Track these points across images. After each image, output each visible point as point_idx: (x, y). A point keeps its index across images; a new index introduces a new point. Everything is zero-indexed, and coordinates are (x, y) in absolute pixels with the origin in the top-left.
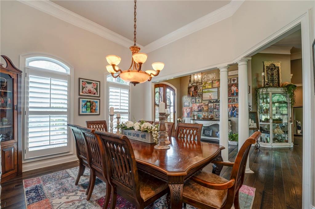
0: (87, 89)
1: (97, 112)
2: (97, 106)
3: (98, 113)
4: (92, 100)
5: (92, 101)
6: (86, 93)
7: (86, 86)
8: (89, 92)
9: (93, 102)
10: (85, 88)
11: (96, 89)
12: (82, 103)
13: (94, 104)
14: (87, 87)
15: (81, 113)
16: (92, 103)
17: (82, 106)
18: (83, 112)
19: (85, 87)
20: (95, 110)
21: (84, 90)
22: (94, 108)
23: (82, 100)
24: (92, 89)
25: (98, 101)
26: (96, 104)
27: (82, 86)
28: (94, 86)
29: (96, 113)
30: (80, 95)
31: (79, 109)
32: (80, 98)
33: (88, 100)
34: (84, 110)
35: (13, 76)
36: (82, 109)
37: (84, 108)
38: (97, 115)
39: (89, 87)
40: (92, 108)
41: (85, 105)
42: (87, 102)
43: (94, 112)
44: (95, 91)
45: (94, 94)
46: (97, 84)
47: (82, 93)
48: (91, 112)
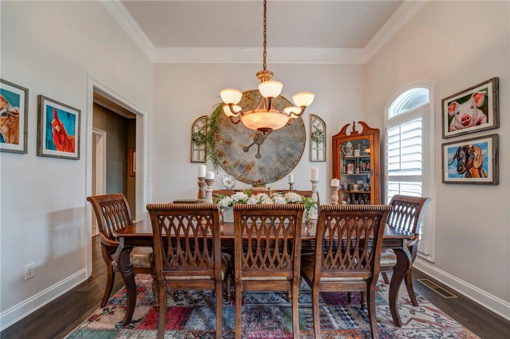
0: (460, 117)
1: (486, 177)
2: (487, 159)
3: (490, 179)
4: (471, 144)
5: (471, 146)
6: (458, 129)
7: (456, 111)
8: (463, 124)
9: (473, 147)
10: (454, 119)
11: (484, 109)
12: (448, 156)
13: (476, 154)
14: (458, 114)
15: (447, 179)
16: (469, 153)
17: (449, 161)
18: (451, 176)
20: (480, 168)
21: (453, 122)
22: (476, 165)
23: (448, 149)
24: (471, 113)
25: (490, 141)
26: (484, 152)
28: (476, 101)
29: (483, 180)
30: (444, 137)
31: (443, 168)
32: (443, 145)
33: (462, 145)
34: (454, 170)
35: (369, 139)
36: (449, 168)
37: (452, 167)
38: (485, 183)
39: (465, 109)
40: (472, 165)
41: (454, 158)
42: (459, 149)
43: (478, 175)
44: (480, 114)
45: (479, 123)
46: (485, 92)
47: (449, 131)
48: (469, 175)
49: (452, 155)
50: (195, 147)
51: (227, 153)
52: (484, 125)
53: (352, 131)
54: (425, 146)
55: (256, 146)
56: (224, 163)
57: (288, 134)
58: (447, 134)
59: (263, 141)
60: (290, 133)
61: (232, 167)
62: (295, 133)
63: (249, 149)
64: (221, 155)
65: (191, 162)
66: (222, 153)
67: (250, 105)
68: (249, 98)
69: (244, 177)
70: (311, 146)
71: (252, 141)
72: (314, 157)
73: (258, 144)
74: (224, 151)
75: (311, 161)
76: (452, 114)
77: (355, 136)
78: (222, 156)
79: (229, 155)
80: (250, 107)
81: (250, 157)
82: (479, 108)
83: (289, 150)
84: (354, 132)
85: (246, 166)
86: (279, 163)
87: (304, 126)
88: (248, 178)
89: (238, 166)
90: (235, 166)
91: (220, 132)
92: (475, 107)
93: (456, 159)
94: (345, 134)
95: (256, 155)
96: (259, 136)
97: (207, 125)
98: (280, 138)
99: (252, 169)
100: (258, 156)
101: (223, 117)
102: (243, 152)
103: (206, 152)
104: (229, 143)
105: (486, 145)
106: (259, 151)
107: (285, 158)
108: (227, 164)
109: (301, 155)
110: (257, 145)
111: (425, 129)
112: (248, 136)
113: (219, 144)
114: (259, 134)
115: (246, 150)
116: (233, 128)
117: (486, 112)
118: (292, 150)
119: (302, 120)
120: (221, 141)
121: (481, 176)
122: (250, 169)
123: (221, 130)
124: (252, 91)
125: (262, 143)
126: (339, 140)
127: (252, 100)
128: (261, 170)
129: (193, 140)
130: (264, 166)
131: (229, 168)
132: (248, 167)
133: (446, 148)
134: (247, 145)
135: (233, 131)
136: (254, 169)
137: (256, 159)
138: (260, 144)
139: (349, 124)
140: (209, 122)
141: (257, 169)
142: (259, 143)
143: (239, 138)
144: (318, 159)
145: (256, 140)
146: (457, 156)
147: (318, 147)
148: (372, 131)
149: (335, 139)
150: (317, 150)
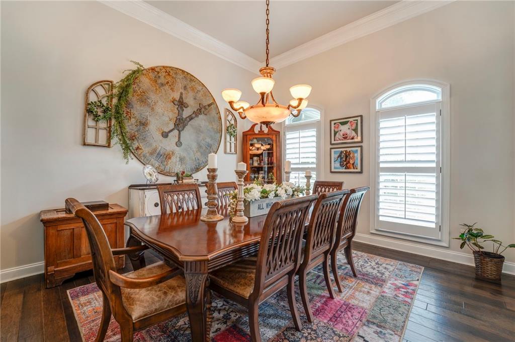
0: (341, 133)
1: (357, 169)
2: (357, 159)
3: (359, 170)
4: (348, 150)
5: (348, 151)
6: (340, 140)
7: (339, 129)
8: (344, 138)
9: (350, 152)
10: (338, 134)
11: (356, 130)
12: (334, 156)
13: (351, 156)
14: (341, 131)
15: (333, 170)
16: (347, 155)
18: (335, 168)
19: (338, 132)
20: (353, 164)
22: (351, 162)
23: (335, 152)
24: (348, 132)
25: (359, 149)
26: (356, 155)
27: (334, 130)
28: (352, 125)
29: (355, 170)
30: (331, 144)
31: (331, 163)
32: (331, 149)
33: (343, 150)
34: (338, 165)
35: (273, 138)
36: (334, 163)
37: (337, 162)
38: (357, 173)
39: (345, 129)
40: (349, 162)
41: (338, 157)
42: (342, 152)
43: (352, 167)
44: (354, 133)
45: (353, 139)
46: (356, 122)
47: (335, 140)
48: (347, 168)
49: (337, 156)
50: (91, 122)
51: (141, 137)
52: (356, 140)
53: (259, 130)
54: (318, 148)
55: (176, 132)
56: (137, 149)
57: (207, 124)
58: (333, 142)
59: (184, 127)
60: (209, 122)
61: (148, 155)
62: (213, 123)
63: (169, 134)
64: (133, 138)
65: (84, 144)
66: (134, 136)
67: (170, 83)
68: (169, 75)
69: (162, 168)
70: (225, 139)
71: (172, 126)
72: (228, 150)
73: (178, 130)
74: (136, 133)
75: (225, 152)
76: (336, 130)
77: (261, 135)
78: (133, 140)
79: (144, 139)
80: (170, 85)
81: (169, 145)
82: (353, 130)
83: (208, 140)
84: (261, 131)
85: (165, 154)
86: (199, 154)
87: (221, 118)
88: (167, 169)
89: (155, 155)
90: (151, 154)
91: (132, 107)
92: (351, 129)
93: (339, 158)
94: (254, 131)
95: (177, 142)
96: (180, 121)
97: (112, 95)
98: (201, 127)
99: (172, 158)
100: (179, 144)
101: (137, 89)
102: (161, 138)
103: (110, 132)
104: (143, 124)
105: (357, 151)
106: (179, 138)
107: (204, 148)
108: (141, 151)
109: (219, 147)
110: (178, 132)
111: (318, 137)
112: (167, 119)
113: (129, 124)
114: (180, 119)
115: (165, 135)
116: (150, 107)
117: (357, 133)
118: (211, 140)
119: (219, 112)
120: (133, 120)
121: (354, 168)
122: (170, 158)
123: (132, 105)
124: (173, 68)
125: (183, 130)
126: (248, 136)
127: (173, 78)
128: (182, 160)
129: (89, 111)
130: (185, 155)
131: (144, 156)
132: (168, 157)
133: (333, 150)
134: (166, 130)
135: (149, 110)
136: (174, 159)
137: (176, 147)
138: (181, 131)
139: (257, 124)
140: (115, 91)
141: (178, 159)
142: (180, 129)
143: (157, 120)
144: (230, 151)
145: (176, 125)
146: (340, 156)
147: (230, 140)
148: (275, 133)
149: (245, 135)
150: (230, 143)
